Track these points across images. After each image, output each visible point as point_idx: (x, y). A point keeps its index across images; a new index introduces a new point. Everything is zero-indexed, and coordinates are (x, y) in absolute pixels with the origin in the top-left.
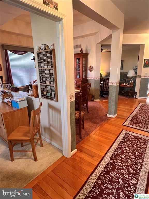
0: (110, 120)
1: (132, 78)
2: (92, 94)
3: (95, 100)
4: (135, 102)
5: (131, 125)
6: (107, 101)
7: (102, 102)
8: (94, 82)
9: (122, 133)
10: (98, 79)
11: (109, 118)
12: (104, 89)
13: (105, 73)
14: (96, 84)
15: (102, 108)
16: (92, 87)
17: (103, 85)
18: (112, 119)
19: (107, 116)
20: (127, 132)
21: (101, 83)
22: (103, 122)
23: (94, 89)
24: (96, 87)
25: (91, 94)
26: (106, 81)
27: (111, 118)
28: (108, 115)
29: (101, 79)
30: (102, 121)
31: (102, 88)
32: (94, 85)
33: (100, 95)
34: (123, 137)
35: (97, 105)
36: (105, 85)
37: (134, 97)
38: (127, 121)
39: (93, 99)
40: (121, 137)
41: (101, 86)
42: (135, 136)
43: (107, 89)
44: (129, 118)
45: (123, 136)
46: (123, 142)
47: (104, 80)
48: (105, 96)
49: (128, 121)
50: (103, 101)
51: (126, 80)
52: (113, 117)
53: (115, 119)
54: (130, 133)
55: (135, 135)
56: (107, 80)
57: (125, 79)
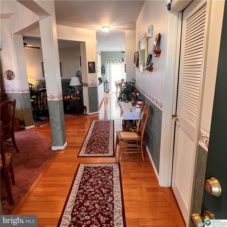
0: (57, 154)
1: (77, 88)
2: (20, 119)
3: (26, 127)
4: (86, 119)
5: (88, 153)
6: (46, 125)
7: (39, 128)
8: (20, 97)
9: (79, 169)
10: (26, 92)
11: (55, 151)
12: (39, 106)
13: (35, 81)
14: (24, 101)
15: (42, 139)
16: (18, 106)
17: (37, 101)
18: (61, 152)
19: (52, 150)
20: (86, 166)
21: (32, 99)
22: (48, 160)
23: (22, 109)
24: (24, 105)
25: (18, 119)
26: (40, 95)
27: (58, 150)
28: (54, 148)
29: (32, 92)
30: (46, 160)
31: (36, 106)
32: (21, 103)
33: (34, 118)
34: (82, 175)
35: (31, 134)
36: (39, 102)
37: (84, 113)
38: (82, 149)
39: (22, 126)
40: (80, 176)
41: (33, 103)
42: (97, 168)
43: (43, 107)
44: (84, 145)
45: (81, 173)
46: (84, 182)
47: (37, 92)
48: (42, 118)
49: (84, 149)
50: (41, 126)
51: (69, 91)
52: (62, 148)
53: (65, 150)
54: (89, 165)
55: (96, 165)
56: (42, 93)
57: (67, 90)
